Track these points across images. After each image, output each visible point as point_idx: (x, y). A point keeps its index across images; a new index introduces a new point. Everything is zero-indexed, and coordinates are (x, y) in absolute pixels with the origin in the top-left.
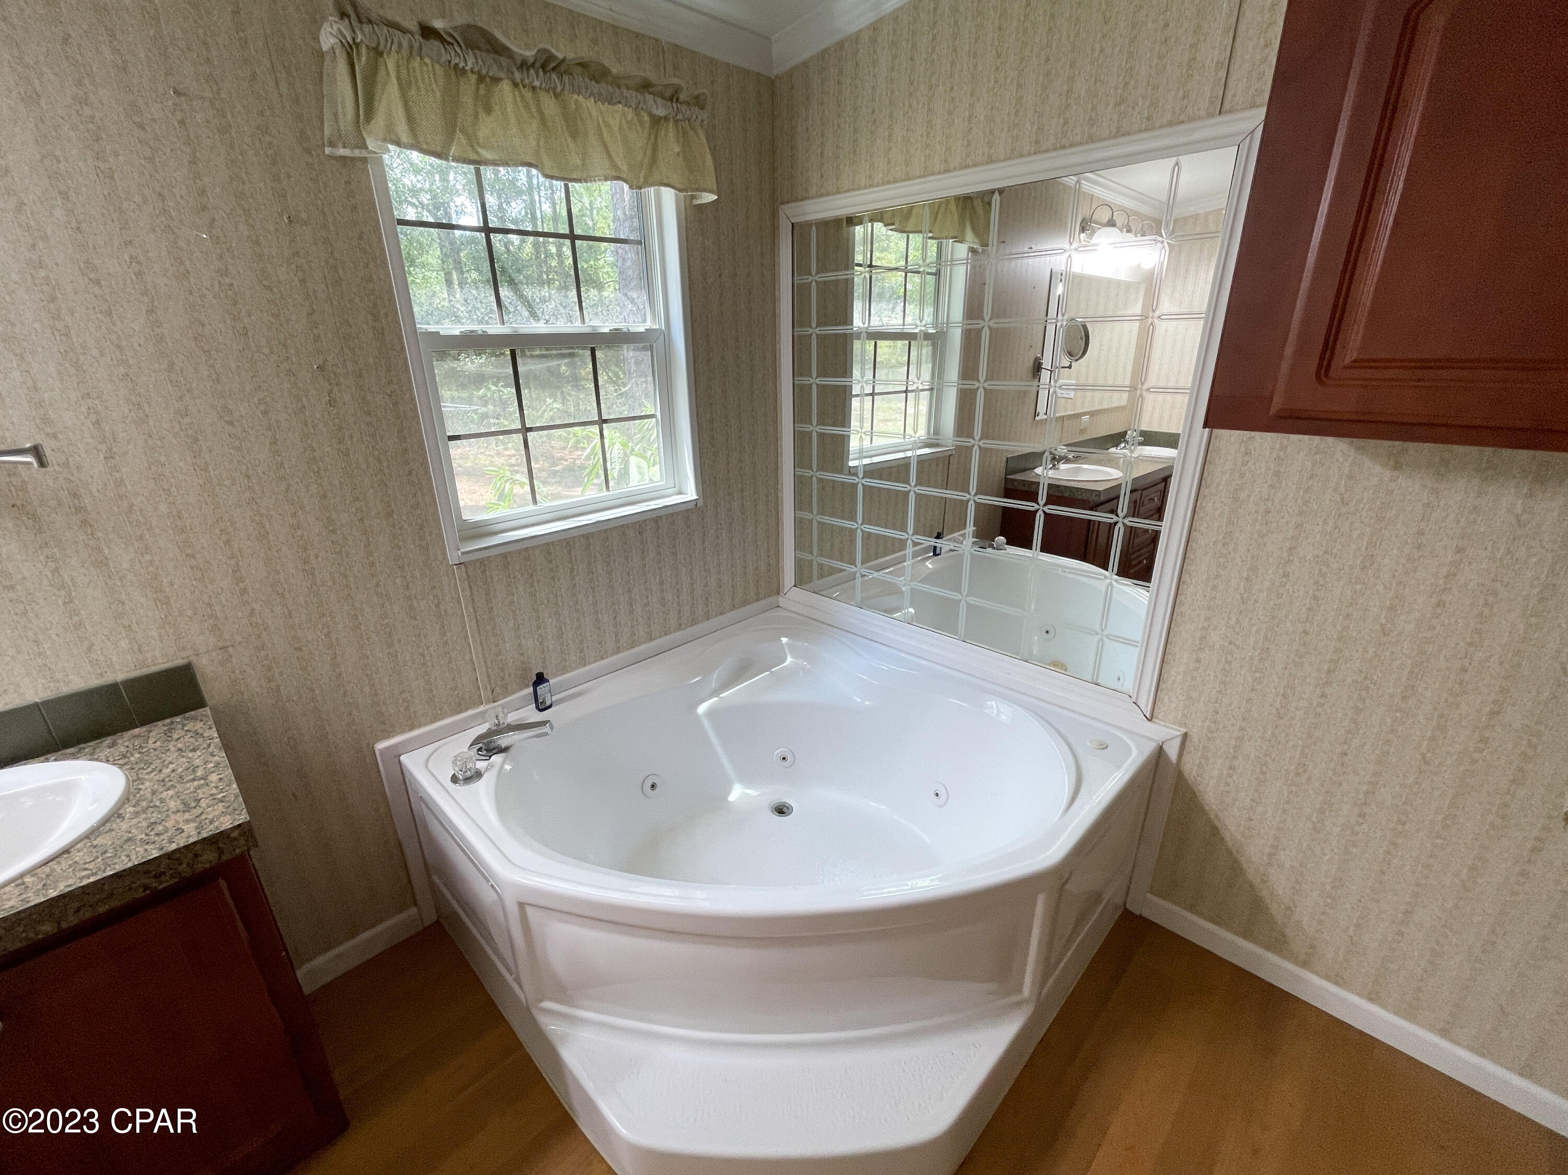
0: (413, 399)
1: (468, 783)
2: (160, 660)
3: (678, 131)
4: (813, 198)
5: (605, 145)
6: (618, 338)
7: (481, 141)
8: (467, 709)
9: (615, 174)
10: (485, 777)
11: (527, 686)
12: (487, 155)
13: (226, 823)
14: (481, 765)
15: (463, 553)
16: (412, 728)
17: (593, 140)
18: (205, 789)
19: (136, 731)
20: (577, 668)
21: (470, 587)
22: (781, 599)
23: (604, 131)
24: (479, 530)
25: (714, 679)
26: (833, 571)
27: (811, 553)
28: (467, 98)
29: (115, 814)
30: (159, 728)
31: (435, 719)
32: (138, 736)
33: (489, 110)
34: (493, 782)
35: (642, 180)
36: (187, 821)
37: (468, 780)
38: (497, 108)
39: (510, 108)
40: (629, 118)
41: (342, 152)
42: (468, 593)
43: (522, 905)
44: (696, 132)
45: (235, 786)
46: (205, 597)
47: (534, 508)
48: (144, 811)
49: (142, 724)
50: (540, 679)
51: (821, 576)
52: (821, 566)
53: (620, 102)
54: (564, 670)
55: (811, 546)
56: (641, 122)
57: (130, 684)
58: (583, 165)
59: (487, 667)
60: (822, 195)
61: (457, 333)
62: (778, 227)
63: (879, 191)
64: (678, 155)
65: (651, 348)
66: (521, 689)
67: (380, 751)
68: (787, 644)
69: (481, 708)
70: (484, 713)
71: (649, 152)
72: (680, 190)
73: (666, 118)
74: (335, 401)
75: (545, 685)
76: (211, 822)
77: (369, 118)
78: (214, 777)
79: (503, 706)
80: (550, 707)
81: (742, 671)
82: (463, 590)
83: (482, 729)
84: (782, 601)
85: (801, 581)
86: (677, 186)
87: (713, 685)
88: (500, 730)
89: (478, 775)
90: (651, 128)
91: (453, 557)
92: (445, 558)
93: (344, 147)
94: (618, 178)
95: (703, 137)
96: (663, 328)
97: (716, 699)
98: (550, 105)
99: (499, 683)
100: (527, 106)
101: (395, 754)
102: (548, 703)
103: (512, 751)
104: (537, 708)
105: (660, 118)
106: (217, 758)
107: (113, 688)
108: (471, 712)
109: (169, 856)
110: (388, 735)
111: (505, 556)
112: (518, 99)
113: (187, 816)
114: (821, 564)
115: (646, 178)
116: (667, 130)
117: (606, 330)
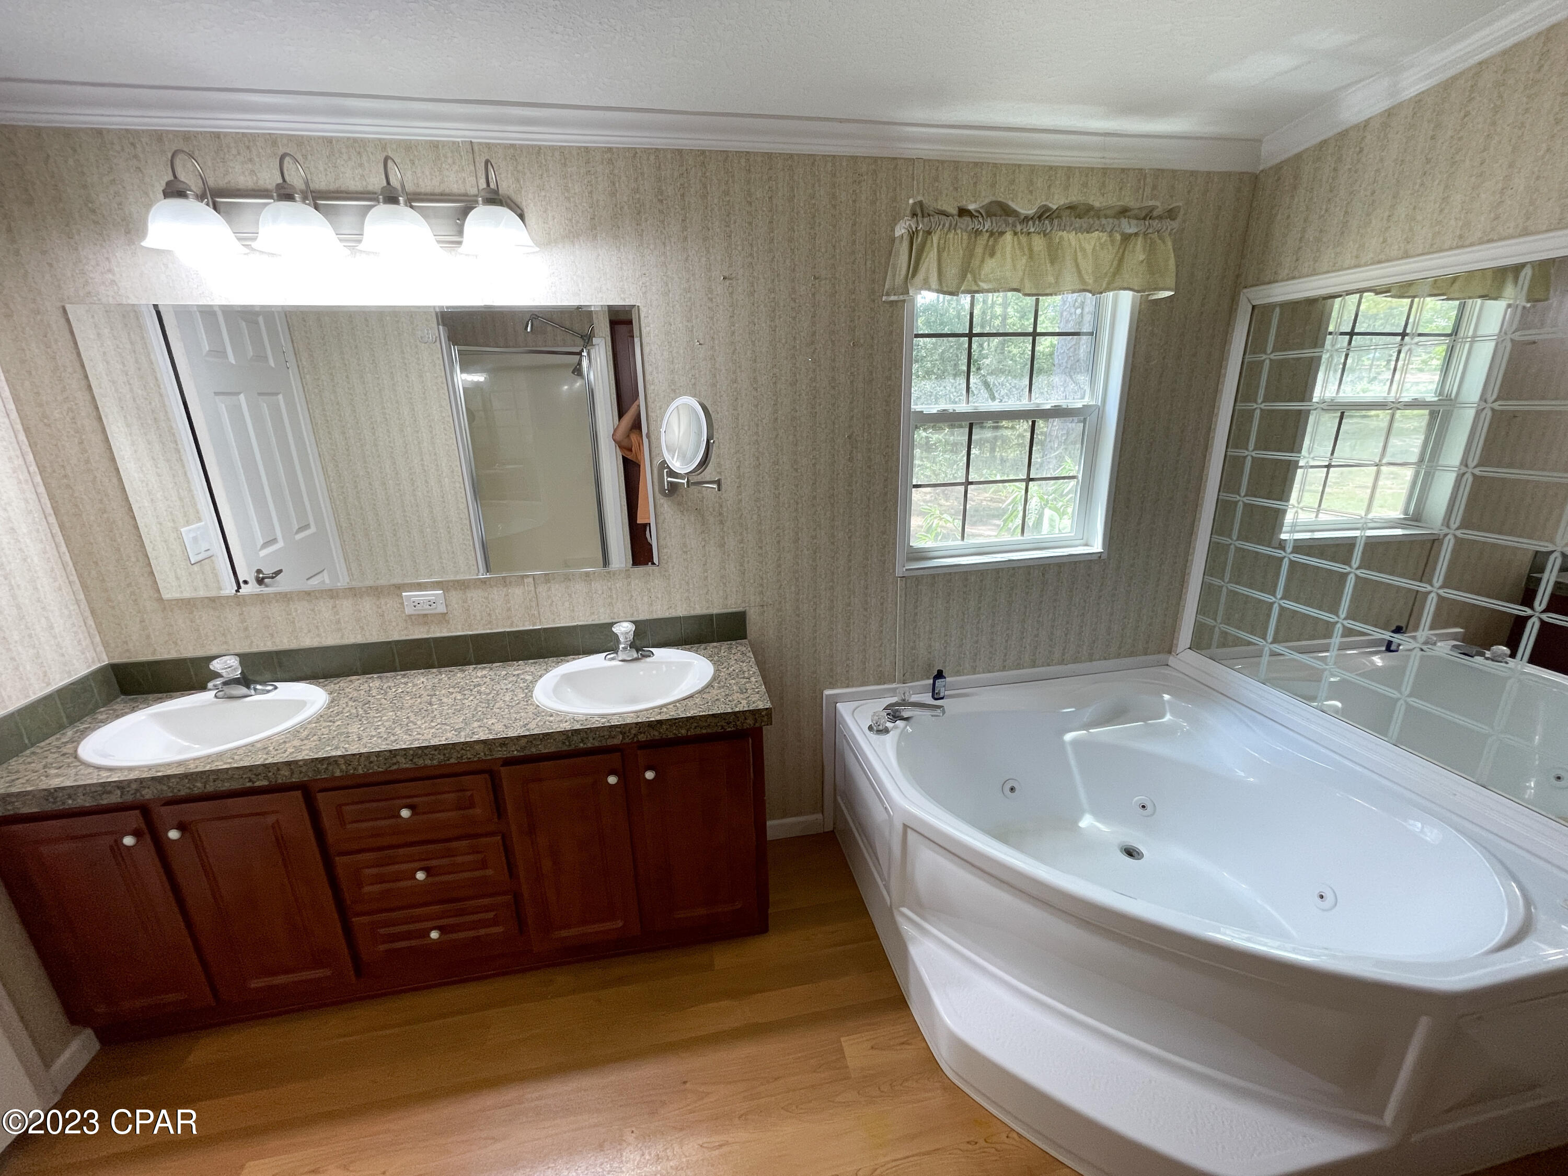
0: (898, 459)
1: (878, 734)
2: (733, 606)
3: (1146, 242)
4: (1282, 280)
5: (1077, 266)
6: (1058, 413)
7: (982, 277)
8: (884, 683)
9: (1082, 287)
10: (891, 733)
11: (928, 678)
12: (984, 286)
13: (761, 706)
14: (889, 725)
15: (907, 570)
16: (848, 687)
17: (1069, 263)
18: (750, 684)
19: (715, 644)
20: (967, 674)
21: (906, 596)
22: (1171, 658)
23: (1079, 254)
24: (919, 555)
25: (1088, 714)
26: (1238, 642)
27: (1215, 620)
28: (979, 250)
29: (709, 685)
30: (725, 645)
31: (863, 684)
32: (716, 647)
33: (992, 255)
34: (896, 739)
35: (1104, 285)
36: (743, 699)
37: (879, 732)
38: (998, 255)
39: (1009, 248)
40: (1103, 241)
41: (893, 298)
42: (903, 599)
43: (906, 827)
44: (1164, 242)
45: (763, 687)
46: (761, 573)
47: (961, 543)
48: (723, 687)
49: (718, 642)
50: (940, 675)
51: (1224, 645)
52: (1225, 634)
53: (1097, 230)
54: (958, 673)
55: (1216, 613)
56: (1113, 241)
57: (720, 616)
58: (1056, 282)
59: (904, 656)
60: (1294, 278)
61: (935, 411)
62: (1236, 309)
63: (1367, 271)
64: (1142, 262)
65: (1085, 420)
66: (922, 679)
67: (826, 695)
68: (1168, 702)
69: (894, 685)
70: (895, 690)
71: (1115, 263)
72: (1138, 291)
73: (1136, 234)
74: (853, 458)
75: (943, 680)
76: (754, 703)
77: (914, 275)
78: (753, 679)
79: (910, 687)
80: (942, 698)
81: (1116, 715)
82: (900, 596)
83: (894, 700)
84: (1172, 660)
85: (1198, 644)
86: (1136, 288)
87: (1085, 720)
88: (904, 703)
89: (886, 731)
90: (1121, 244)
91: (899, 572)
92: (894, 571)
93: (895, 295)
94: (1084, 290)
95: (1170, 244)
96: (1099, 404)
97: (1085, 732)
98: (1039, 243)
99: (909, 670)
100: (1021, 248)
101: (834, 700)
102: (942, 695)
103: (912, 721)
104: (933, 696)
105: (1130, 235)
106: (753, 669)
107: (710, 618)
108: (886, 686)
109: (735, 713)
110: (833, 686)
111: (933, 576)
112: (1016, 243)
113: (742, 696)
114: (1226, 633)
115: (1109, 284)
116: (1136, 244)
117: (1048, 407)
